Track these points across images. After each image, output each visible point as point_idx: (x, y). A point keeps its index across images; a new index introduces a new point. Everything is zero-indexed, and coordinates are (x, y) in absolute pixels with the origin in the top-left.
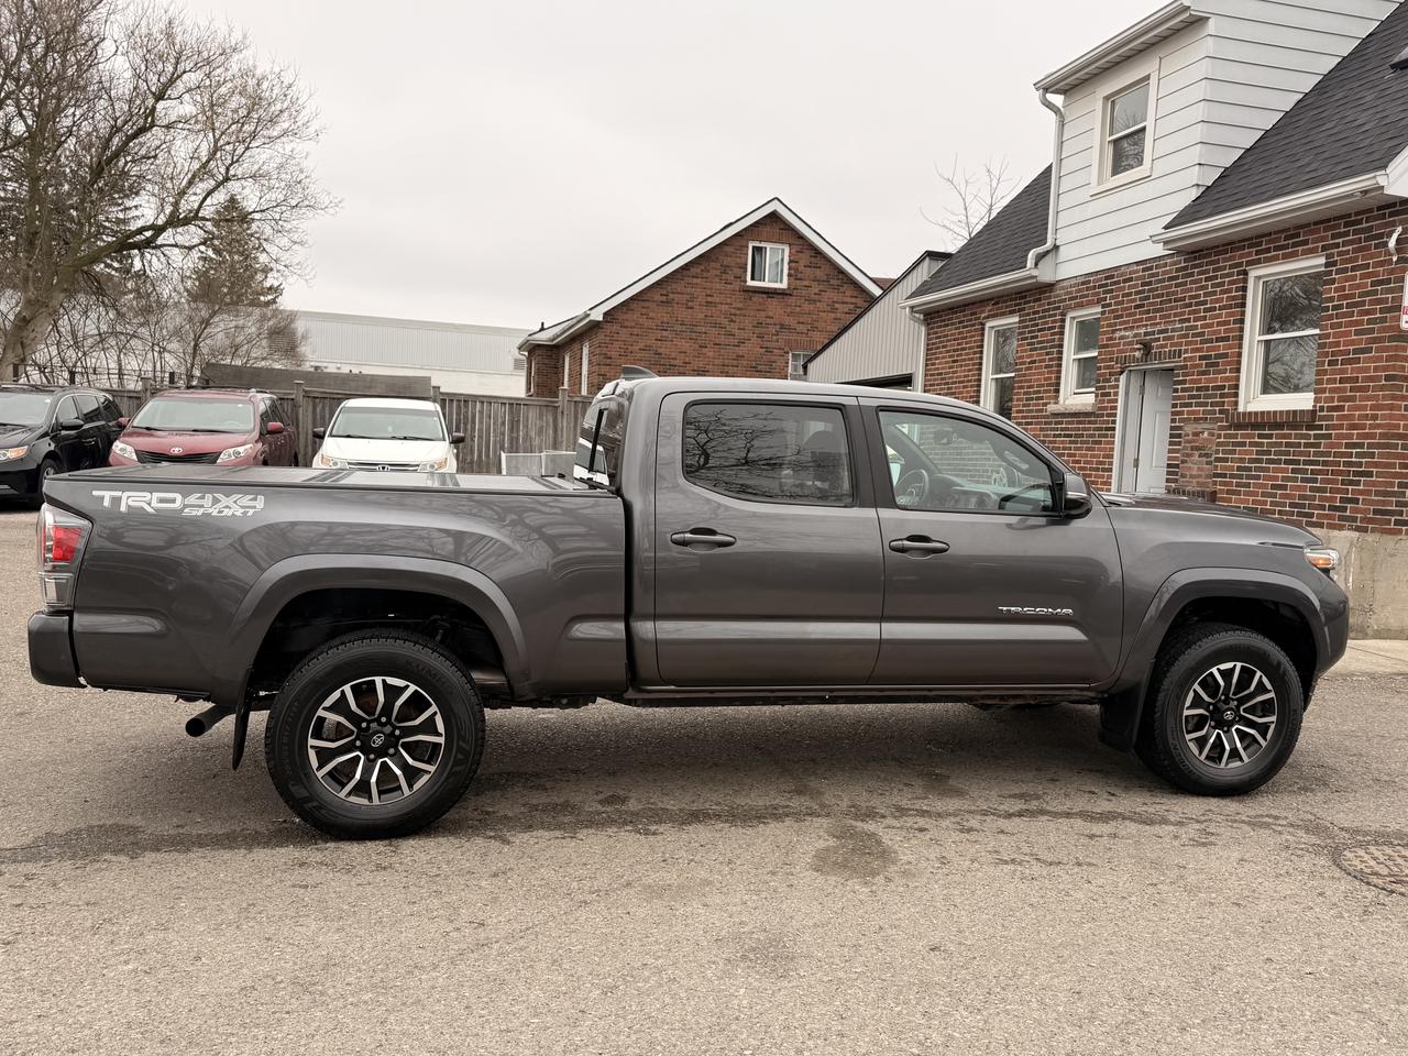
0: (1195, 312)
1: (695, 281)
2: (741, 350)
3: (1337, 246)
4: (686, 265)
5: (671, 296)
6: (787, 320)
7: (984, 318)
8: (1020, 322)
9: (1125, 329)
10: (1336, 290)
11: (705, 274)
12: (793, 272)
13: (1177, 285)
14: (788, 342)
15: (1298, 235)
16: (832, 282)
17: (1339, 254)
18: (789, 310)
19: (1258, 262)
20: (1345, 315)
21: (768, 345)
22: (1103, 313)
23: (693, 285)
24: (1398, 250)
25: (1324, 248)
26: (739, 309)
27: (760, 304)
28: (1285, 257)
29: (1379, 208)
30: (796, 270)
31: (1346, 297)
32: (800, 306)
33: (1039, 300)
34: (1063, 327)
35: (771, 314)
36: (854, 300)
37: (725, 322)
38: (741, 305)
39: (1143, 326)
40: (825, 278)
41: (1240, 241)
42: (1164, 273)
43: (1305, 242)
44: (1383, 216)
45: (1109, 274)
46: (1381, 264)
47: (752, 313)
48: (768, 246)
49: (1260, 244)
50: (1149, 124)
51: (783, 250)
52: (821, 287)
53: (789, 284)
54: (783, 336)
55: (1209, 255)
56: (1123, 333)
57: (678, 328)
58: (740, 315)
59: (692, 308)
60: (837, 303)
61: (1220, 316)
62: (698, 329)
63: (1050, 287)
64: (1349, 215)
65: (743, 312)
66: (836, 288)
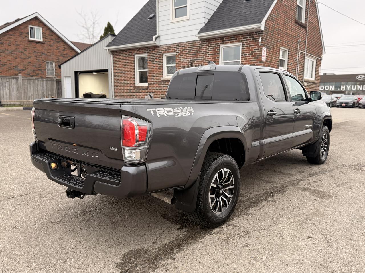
0: (205, 55)
1: (11, 36)
2: (30, 60)
3: (245, 40)
4: (7, 31)
5: (2, 41)
6: (44, 51)
7: (135, 54)
8: (148, 56)
9: (184, 59)
10: (245, 51)
11: (14, 35)
12: (44, 36)
13: (199, 48)
14: (45, 58)
15: (234, 37)
16: (57, 40)
17: (245, 42)
18: (44, 48)
19: (223, 43)
20: (247, 57)
21: (39, 59)
22: (177, 54)
23: (10, 38)
24: (261, 42)
25: (241, 41)
26: (27, 47)
27: (35, 46)
28: (231, 42)
29: (256, 32)
30: (45, 36)
31: (248, 52)
32: (48, 47)
33: (154, 50)
34: (163, 58)
35: (38, 49)
36: (64, 46)
37: (23, 51)
38: (28, 46)
39: (190, 58)
40: (55, 39)
41: (218, 38)
42: (195, 45)
43: (236, 39)
44: (257, 34)
45: (178, 44)
46: (257, 45)
47: (32, 48)
48: (35, 27)
49: (224, 39)
50: (188, 5)
51: (40, 29)
52: (54, 42)
53: (43, 40)
54: (43, 56)
55: (209, 41)
56: (183, 60)
57: (7, 52)
58: (28, 49)
59: (11, 45)
60: (59, 47)
61: (213, 56)
62: (14, 53)
63: (158, 47)
64: (248, 33)
65: (29, 48)
66: (58, 42)
